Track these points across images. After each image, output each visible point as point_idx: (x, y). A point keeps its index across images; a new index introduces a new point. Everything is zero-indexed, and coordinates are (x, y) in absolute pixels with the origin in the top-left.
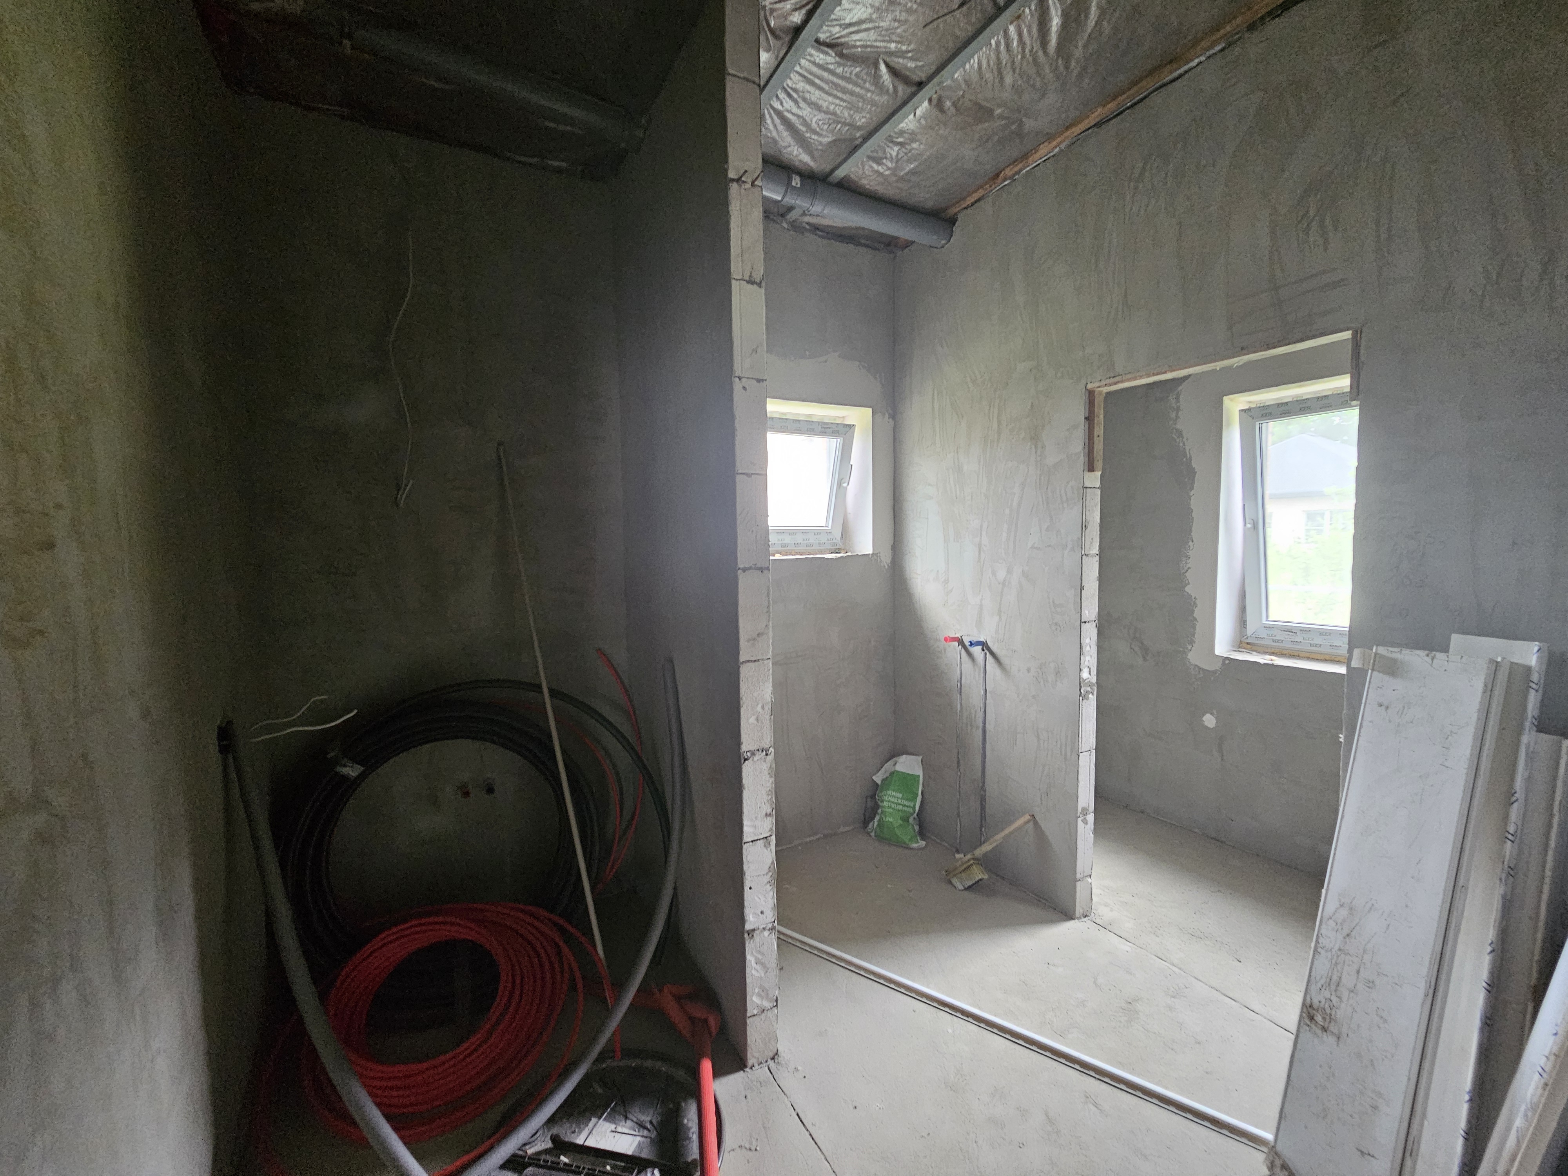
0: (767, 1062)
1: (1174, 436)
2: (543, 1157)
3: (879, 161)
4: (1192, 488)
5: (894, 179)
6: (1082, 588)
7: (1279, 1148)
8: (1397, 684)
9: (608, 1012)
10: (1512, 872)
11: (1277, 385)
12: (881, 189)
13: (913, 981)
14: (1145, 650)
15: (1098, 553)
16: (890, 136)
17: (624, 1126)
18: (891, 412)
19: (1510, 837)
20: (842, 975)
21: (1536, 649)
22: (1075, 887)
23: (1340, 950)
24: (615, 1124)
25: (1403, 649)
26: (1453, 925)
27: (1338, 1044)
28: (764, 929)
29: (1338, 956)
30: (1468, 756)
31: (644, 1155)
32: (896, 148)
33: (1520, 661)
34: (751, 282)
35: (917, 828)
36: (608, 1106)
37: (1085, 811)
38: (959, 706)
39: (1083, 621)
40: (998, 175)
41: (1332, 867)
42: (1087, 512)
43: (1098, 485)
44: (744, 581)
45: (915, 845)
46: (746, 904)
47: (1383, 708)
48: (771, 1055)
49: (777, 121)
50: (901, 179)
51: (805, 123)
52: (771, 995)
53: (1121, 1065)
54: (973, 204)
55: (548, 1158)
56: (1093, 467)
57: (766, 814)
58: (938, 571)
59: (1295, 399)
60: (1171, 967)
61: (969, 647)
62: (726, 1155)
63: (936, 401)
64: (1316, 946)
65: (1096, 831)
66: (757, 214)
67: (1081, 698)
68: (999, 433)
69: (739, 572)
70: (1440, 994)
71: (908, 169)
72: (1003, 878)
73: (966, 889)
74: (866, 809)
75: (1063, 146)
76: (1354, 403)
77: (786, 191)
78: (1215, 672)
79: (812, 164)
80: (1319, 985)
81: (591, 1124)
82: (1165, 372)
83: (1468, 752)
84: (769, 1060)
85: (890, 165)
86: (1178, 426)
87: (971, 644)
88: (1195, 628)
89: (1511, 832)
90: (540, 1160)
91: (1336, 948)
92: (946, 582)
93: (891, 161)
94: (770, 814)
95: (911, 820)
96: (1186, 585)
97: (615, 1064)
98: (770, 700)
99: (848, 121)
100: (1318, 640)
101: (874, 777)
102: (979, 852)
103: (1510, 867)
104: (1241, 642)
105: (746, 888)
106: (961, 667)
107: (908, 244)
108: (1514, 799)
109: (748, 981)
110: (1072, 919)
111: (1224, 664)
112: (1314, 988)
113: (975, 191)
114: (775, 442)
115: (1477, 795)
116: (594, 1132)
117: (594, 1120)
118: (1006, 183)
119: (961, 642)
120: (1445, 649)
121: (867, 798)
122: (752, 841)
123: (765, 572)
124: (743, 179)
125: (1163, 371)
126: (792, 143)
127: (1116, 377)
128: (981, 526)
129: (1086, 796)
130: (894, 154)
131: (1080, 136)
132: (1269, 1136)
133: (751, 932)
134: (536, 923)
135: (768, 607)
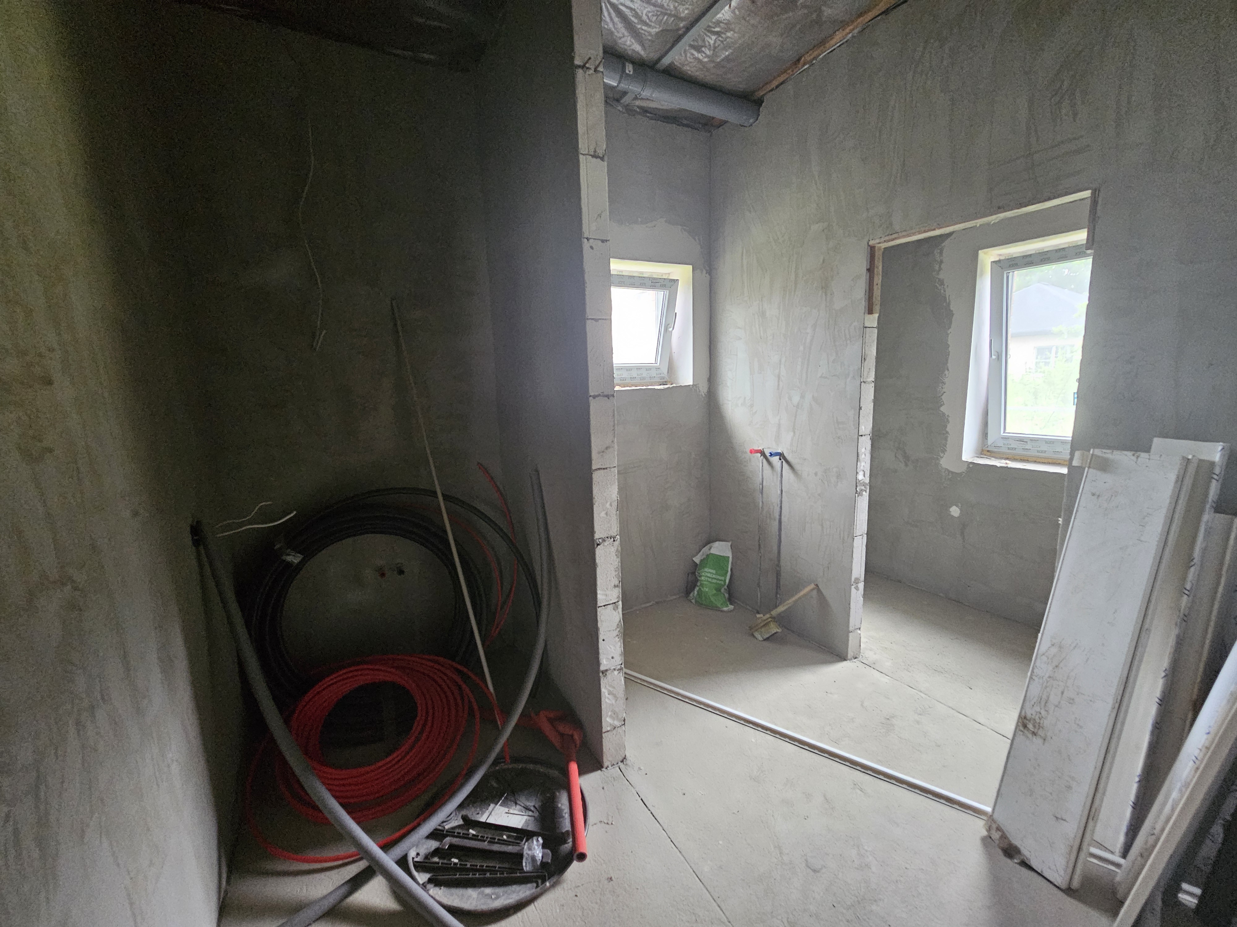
0: (618, 763)
1: (936, 284)
2: (457, 831)
3: (698, 49)
4: (950, 328)
5: (712, 65)
6: (860, 408)
7: (995, 816)
8: (1107, 478)
9: (499, 732)
10: (1186, 619)
11: (1024, 240)
12: (699, 74)
13: (726, 705)
14: (907, 458)
15: (873, 380)
16: (709, 26)
17: (515, 809)
18: (708, 268)
19: (1187, 592)
20: (673, 704)
21: (1220, 448)
22: (848, 636)
23: (1050, 677)
24: (508, 807)
25: (1114, 451)
26: (1137, 658)
27: (1044, 744)
28: (614, 669)
29: (1047, 682)
30: (1159, 532)
31: (530, 828)
32: (714, 37)
33: (1205, 458)
34: (595, 156)
35: (727, 595)
36: (503, 796)
37: (857, 581)
38: (761, 503)
39: (860, 434)
40: (799, 60)
41: (1047, 618)
42: (866, 347)
43: (875, 325)
44: (594, 406)
45: (725, 609)
46: (601, 651)
47: (1096, 497)
48: (621, 759)
49: (613, 14)
50: (718, 65)
51: (637, 15)
52: (620, 717)
53: (879, 762)
54: (777, 87)
55: (460, 831)
56: (872, 310)
57: (615, 586)
58: (745, 398)
59: (1037, 252)
60: (919, 693)
61: (769, 457)
62: (590, 827)
63: (744, 257)
64: (1031, 674)
65: (865, 596)
66: (599, 97)
67: (857, 495)
68: (796, 284)
69: (591, 398)
70: (1123, 708)
71: (723, 56)
72: (793, 632)
73: (765, 640)
74: (688, 582)
75: (856, 31)
76: (1089, 252)
77: (621, 77)
78: (960, 474)
79: (642, 53)
80: (1032, 703)
81: (490, 808)
82: (934, 230)
83: (1159, 529)
84: (620, 762)
85: (708, 52)
86: (941, 276)
87: (771, 455)
88: (946, 439)
89: (1188, 588)
90: (455, 832)
91: (1047, 675)
92: (752, 406)
93: (709, 50)
94: (618, 586)
95: (723, 590)
96: (941, 405)
97: (506, 766)
98: (616, 499)
99: (673, 13)
100: (1044, 447)
101: (694, 559)
102: (774, 613)
103: (1185, 615)
104: (983, 450)
105: (600, 641)
106: (762, 473)
107: (723, 123)
108: (1193, 563)
109: (603, 707)
110: (845, 660)
111: (968, 467)
112: (1027, 704)
113: (779, 76)
114: (618, 294)
115: (1164, 561)
116: (493, 813)
117: (492, 805)
118: (806, 67)
119: (762, 453)
120: (1148, 450)
121: (688, 574)
122: (604, 606)
123: (611, 398)
124: (587, 65)
125: (933, 228)
126: (626, 33)
127: (892, 233)
128: (780, 361)
129: (858, 569)
130: (712, 42)
131: (869, 23)
132: (989, 809)
133: (605, 672)
134: (443, 669)
135: (614, 426)
